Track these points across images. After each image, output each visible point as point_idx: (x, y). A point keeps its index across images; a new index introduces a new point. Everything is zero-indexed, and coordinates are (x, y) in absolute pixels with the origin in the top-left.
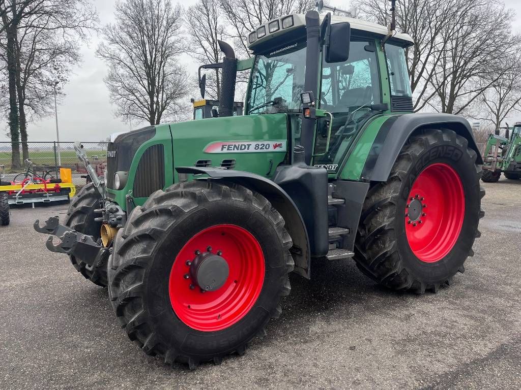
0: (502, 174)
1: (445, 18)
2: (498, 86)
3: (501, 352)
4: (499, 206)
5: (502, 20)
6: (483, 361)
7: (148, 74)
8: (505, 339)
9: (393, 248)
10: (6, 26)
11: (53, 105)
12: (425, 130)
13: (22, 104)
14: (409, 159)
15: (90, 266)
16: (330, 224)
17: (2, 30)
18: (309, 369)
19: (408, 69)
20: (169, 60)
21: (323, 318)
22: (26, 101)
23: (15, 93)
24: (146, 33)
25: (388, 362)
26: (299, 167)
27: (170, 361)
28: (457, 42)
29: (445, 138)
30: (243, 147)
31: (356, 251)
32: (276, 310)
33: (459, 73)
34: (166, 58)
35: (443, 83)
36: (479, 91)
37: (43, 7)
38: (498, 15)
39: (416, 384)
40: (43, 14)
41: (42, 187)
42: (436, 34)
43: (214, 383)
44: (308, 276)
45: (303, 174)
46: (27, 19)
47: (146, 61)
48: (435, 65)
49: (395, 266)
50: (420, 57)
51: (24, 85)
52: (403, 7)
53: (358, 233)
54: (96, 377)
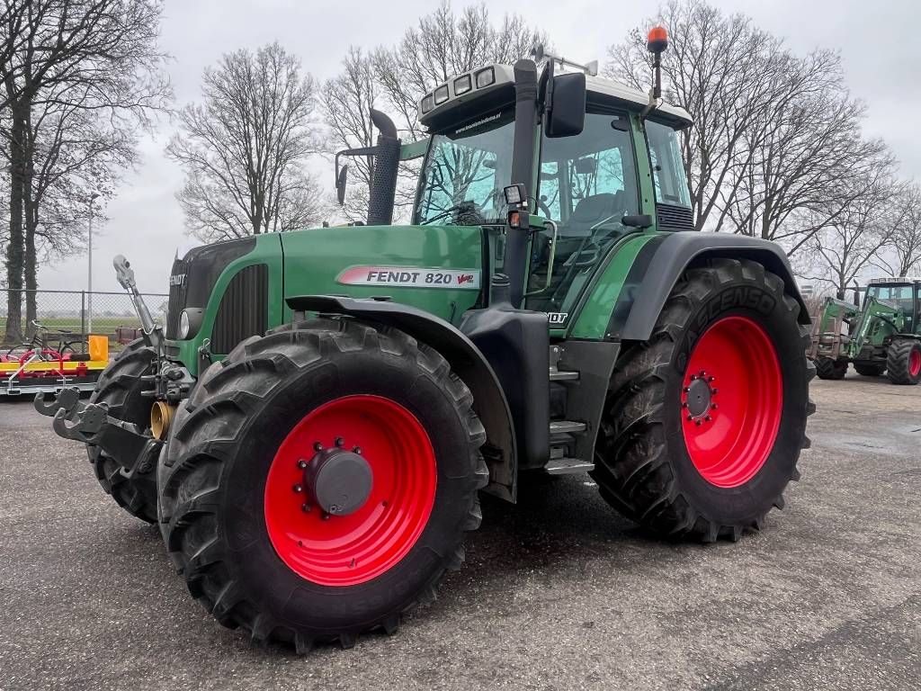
0: (851, 365)
1: (751, 112)
2: (841, 223)
3: (846, 633)
4: (846, 414)
5: (844, 117)
6: (815, 646)
7: (252, 188)
8: (853, 614)
9: (660, 456)
10: (12, 99)
11: (86, 234)
12: (713, 260)
13: (31, 232)
14: (686, 306)
15: (127, 471)
16: (554, 415)
17: (4, 105)
18: (511, 656)
19: (691, 192)
20: (289, 166)
21: (539, 578)
22: (39, 228)
23: (21, 213)
24: (252, 119)
25: (650, 647)
26: (501, 310)
27: (262, 636)
28: (771, 152)
29: (746, 274)
30: (405, 277)
31: (596, 461)
32: (454, 555)
33: (774, 202)
34: (285, 161)
35: (750, 217)
36: (810, 232)
37: (78, 71)
38: (838, 108)
39: (698, 680)
40: (78, 82)
41: (55, 366)
42: (736, 137)
43: (338, 677)
44: (511, 498)
45: (508, 320)
46: (50, 90)
47: (250, 166)
48: (736, 187)
49: (665, 490)
50: (710, 173)
51: (37, 200)
52: (681, 92)
53: (601, 431)
54: (127, 665)
